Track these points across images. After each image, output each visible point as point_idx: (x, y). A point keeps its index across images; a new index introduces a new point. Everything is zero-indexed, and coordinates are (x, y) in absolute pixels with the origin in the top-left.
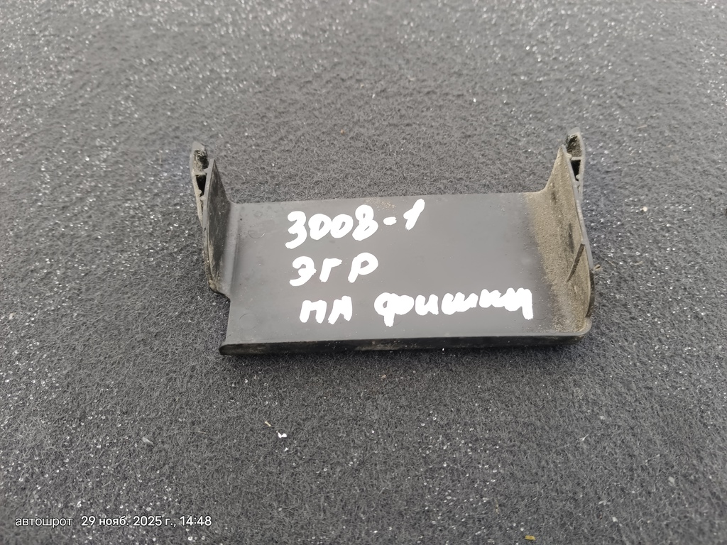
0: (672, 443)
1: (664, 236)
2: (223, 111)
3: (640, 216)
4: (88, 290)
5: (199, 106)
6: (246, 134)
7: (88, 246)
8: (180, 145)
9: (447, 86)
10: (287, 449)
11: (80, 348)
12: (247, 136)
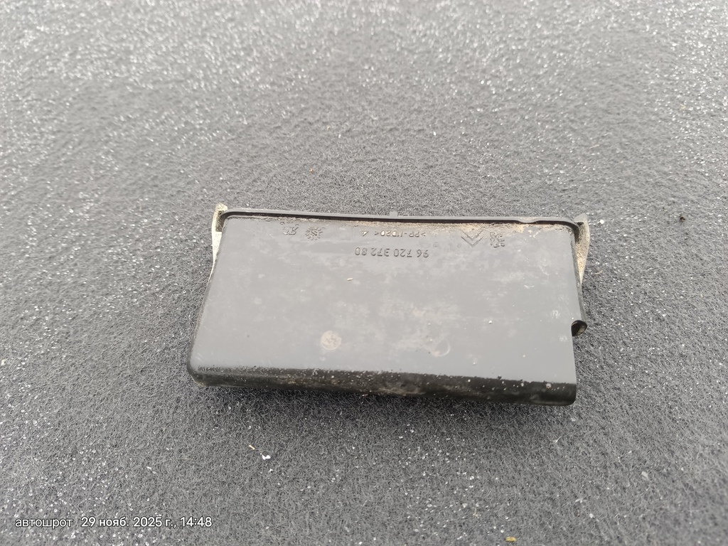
0: (643, 439)
1: (622, 246)
2: (198, 159)
3: (599, 229)
4: (76, 332)
5: (175, 156)
6: (221, 179)
7: (75, 292)
8: (158, 192)
9: (408, 122)
10: (271, 470)
11: (69, 388)
12: (222, 181)
